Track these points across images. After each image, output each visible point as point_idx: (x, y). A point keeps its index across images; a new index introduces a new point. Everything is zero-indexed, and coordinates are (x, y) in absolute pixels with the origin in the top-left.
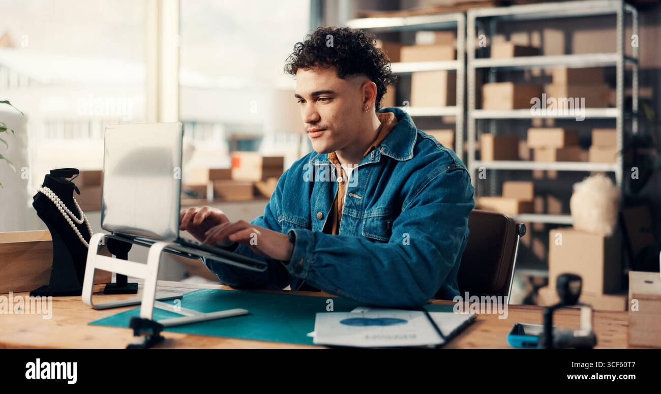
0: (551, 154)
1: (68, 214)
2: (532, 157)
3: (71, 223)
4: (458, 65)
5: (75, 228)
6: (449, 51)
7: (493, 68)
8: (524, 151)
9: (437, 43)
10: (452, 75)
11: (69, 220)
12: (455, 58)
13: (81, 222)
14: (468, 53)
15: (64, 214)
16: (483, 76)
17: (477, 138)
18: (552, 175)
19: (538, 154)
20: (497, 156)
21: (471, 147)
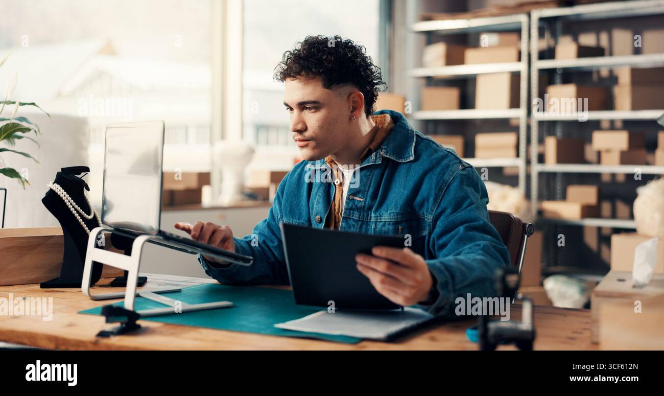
0: (616, 157)
1: (76, 210)
2: (599, 162)
3: (79, 218)
4: (522, 67)
5: (83, 223)
6: (513, 53)
7: (560, 69)
8: (590, 153)
9: (501, 45)
10: (515, 77)
11: (77, 215)
12: (519, 59)
13: (91, 217)
14: (531, 54)
15: (72, 209)
16: (548, 78)
17: (541, 141)
18: (621, 179)
19: (604, 157)
20: (560, 160)
21: (535, 150)
